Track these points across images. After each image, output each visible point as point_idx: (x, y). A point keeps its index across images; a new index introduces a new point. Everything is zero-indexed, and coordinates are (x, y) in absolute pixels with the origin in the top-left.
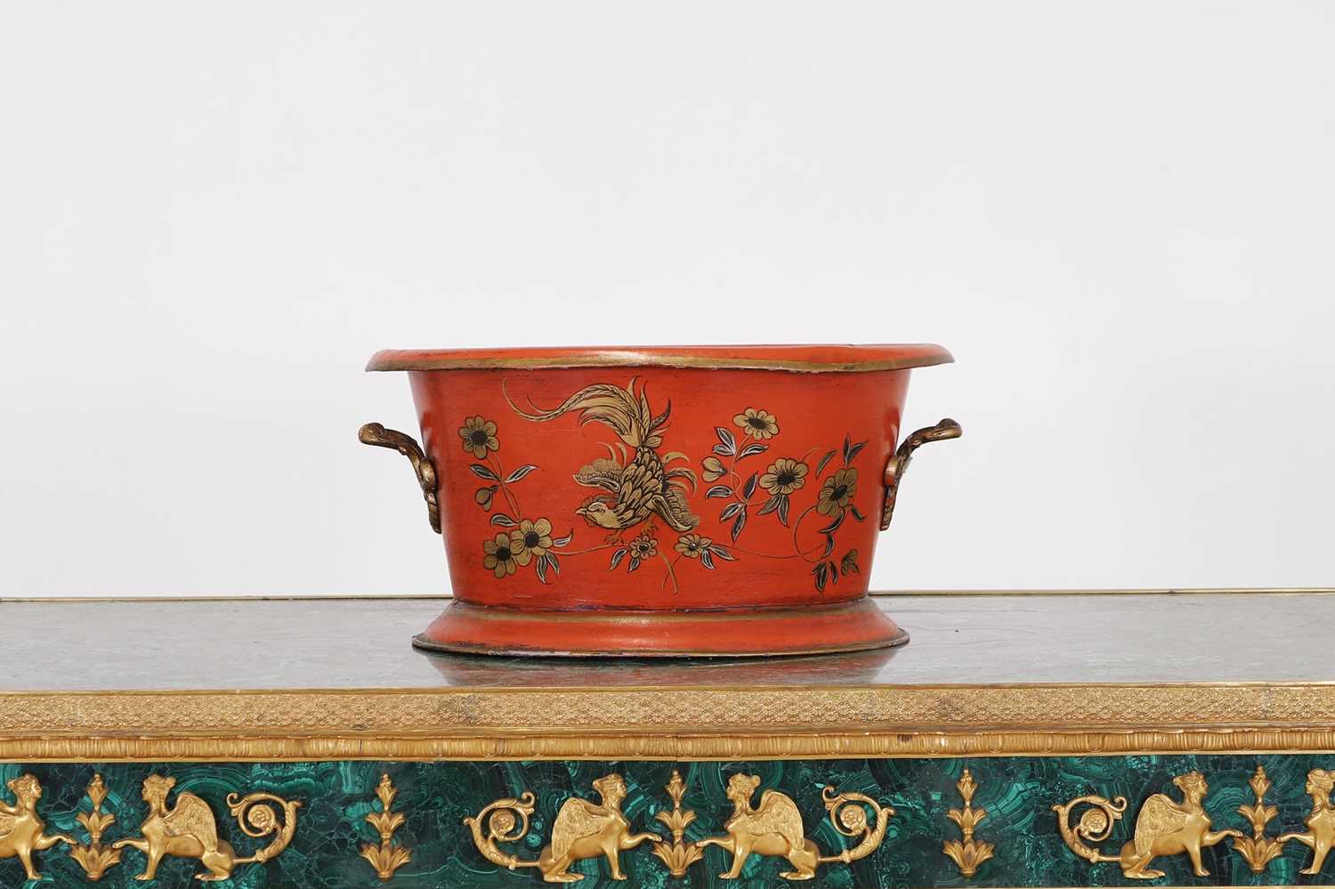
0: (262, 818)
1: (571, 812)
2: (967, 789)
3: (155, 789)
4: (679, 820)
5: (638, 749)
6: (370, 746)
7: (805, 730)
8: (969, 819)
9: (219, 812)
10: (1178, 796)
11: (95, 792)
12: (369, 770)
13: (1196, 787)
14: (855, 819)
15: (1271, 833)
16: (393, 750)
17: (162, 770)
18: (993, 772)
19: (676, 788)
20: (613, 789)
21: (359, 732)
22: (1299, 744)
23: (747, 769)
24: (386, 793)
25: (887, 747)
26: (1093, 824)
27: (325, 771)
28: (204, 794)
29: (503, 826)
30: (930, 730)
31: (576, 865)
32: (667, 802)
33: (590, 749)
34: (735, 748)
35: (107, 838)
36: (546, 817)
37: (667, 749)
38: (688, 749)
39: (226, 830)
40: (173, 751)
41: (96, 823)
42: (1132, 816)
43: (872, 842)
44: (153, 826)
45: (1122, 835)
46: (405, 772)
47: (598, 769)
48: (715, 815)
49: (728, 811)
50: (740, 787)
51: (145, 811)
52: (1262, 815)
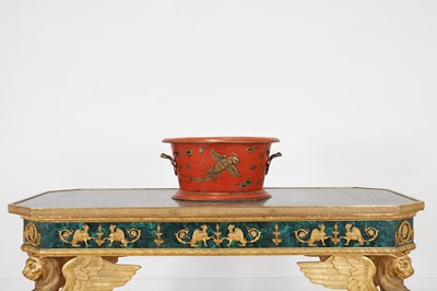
0: (134, 233)
1: (196, 232)
2: (277, 228)
3: (112, 228)
4: (218, 234)
5: (210, 220)
6: (156, 219)
7: (243, 216)
8: (277, 234)
9: (125, 232)
10: (319, 229)
11: (100, 228)
12: (155, 224)
13: (323, 227)
14: (254, 234)
15: (338, 237)
16: (160, 220)
17: (113, 224)
18: (282, 224)
19: (218, 227)
20: (205, 227)
21: (153, 216)
22: (344, 219)
23: (232, 224)
24: (159, 228)
25: (260, 219)
26: (302, 235)
27: (146, 224)
28: (122, 229)
29: (182, 235)
30: (269, 216)
31: (197, 243)
32: (216, 230)
33: (200, 220)
34: (230, 219)
35: (102, 237)
36: (191, 233)
37: (216, 219)
38: (220, 220)
39: (126, 236)
40: (116, 220)
41: (100, 235)
42: (310, 233)
43: (257, 238)
44: (112, 235)
45: (308, 237)
46: (163, 224)
47: (202, 224)
48: (225, 233)
49: (228, 232)
50: (231, 227)
51: (110, 232)
52: (336, 233)
